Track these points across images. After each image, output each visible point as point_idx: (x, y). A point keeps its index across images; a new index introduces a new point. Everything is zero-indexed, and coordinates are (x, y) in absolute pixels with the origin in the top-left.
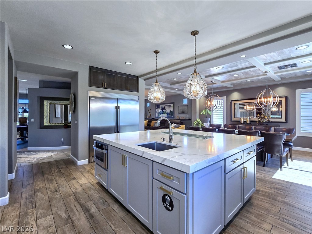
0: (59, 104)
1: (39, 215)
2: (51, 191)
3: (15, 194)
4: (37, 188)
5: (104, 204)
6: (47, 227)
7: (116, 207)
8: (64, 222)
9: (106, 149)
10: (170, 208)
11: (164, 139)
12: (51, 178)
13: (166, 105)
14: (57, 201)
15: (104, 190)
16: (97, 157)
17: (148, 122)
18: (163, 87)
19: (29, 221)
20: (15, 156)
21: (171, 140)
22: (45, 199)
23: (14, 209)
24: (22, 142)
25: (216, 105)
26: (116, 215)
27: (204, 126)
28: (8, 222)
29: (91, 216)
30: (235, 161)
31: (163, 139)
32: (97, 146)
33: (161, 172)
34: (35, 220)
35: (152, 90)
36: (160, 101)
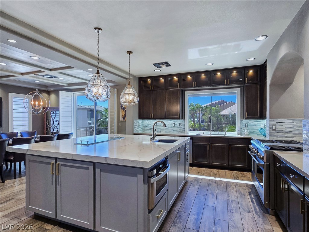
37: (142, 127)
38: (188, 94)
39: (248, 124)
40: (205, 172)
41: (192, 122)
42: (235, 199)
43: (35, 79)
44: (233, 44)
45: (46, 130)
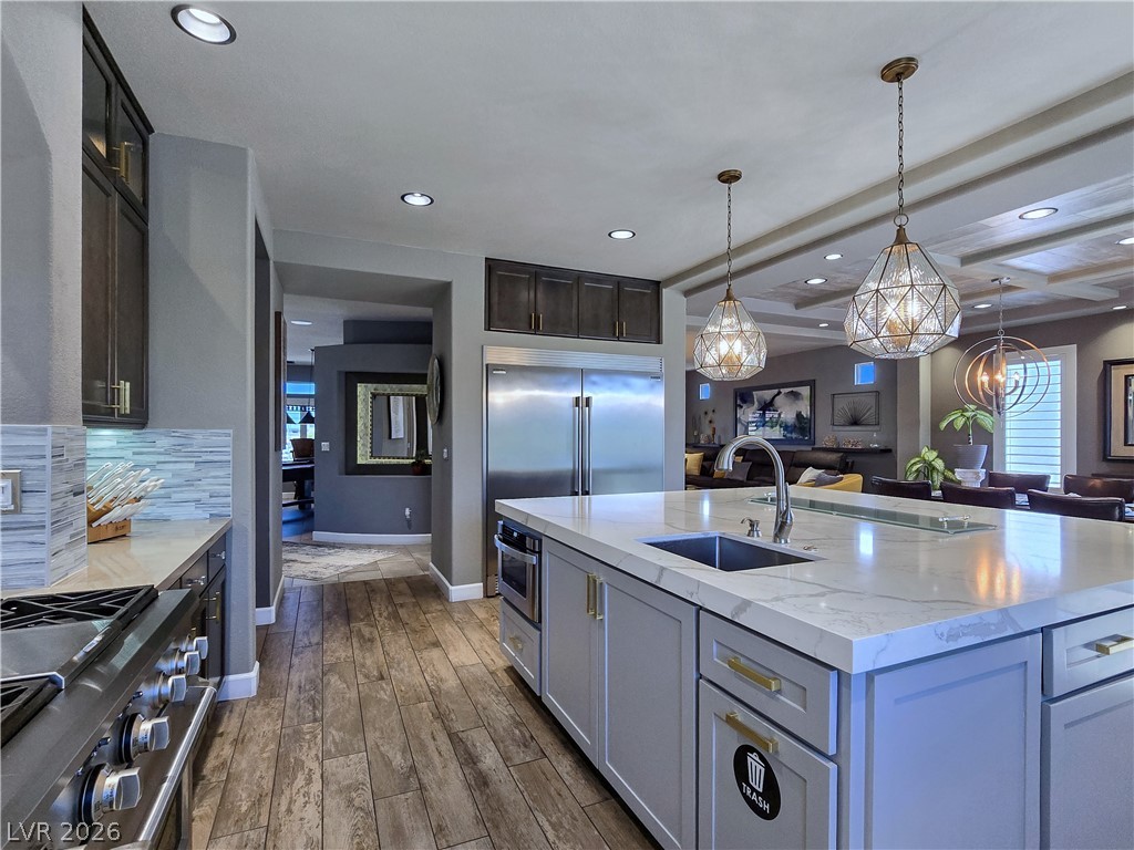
0: (398, 395)
1: (329, 745)
2: (366, 676)
3: (274, 671)
4: (329, 659)
5: (526, 746)
6: (349, 787)
7: (565, 765)
8: (397, 781)
9: (533, 552)
10: (767, 807)
11: (752, 525)
12: (371, 633)
13: (779, 393)
14: (382, 711)
15: (530, 697)
16: (507, 577)
17: (705, 458)
18: (758, 318)
19: (304, 758)
20: (278, 553)
21: (781, 527)
22: (349, 701)
23: (269, 715)
24: (300, 515)
25: (1016, 387)
26: (565, 792)
27: (959, 482)
28: (254, 748)
29: (480, 782)
30: (1107, 644)
31: (748, 523)
32: (507, 538)
33: (729, 653)
34: (318, 758)
35: (711, 329)
36: (744, 374)
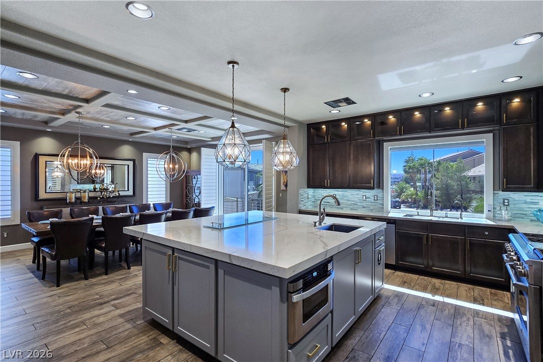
37: (313, 199)
38: (389, 147)
39: (510, 199)
40: (418, 282)
41: (412, 189)
42: (467, 343)
43: (170, 134)
44: (464, 57)
45: (187, 201)
